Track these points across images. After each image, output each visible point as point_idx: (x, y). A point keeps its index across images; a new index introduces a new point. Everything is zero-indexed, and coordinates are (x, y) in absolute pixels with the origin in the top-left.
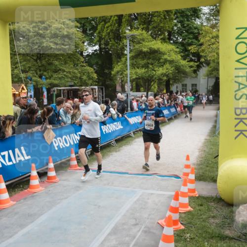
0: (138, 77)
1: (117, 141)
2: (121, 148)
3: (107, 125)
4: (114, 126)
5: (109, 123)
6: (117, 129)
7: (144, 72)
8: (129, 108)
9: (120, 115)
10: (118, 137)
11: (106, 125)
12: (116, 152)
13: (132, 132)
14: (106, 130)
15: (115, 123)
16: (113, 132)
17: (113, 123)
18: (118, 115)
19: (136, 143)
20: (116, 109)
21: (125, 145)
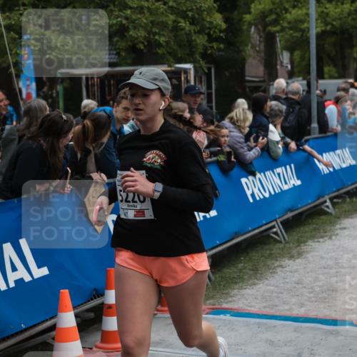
0: (329, 28)
1: (289, 225)
2: (303, 247)
3: (258, 175)
4: (277, 180)
5: (263, 171)
6: (286, 187)
7: (349, 14)
8: (315, 125)
9: (293, 145)
10: (290, 215)
11: (254, 174)
12: (291, 257)
13: (327, 198)
14: (256, 191)
15: (279, 170)
16: (275, 197)
17: (272, 169)
18: (286, 146)
19: (346, 232)
20: (279, 127)
21: (313, 237)
